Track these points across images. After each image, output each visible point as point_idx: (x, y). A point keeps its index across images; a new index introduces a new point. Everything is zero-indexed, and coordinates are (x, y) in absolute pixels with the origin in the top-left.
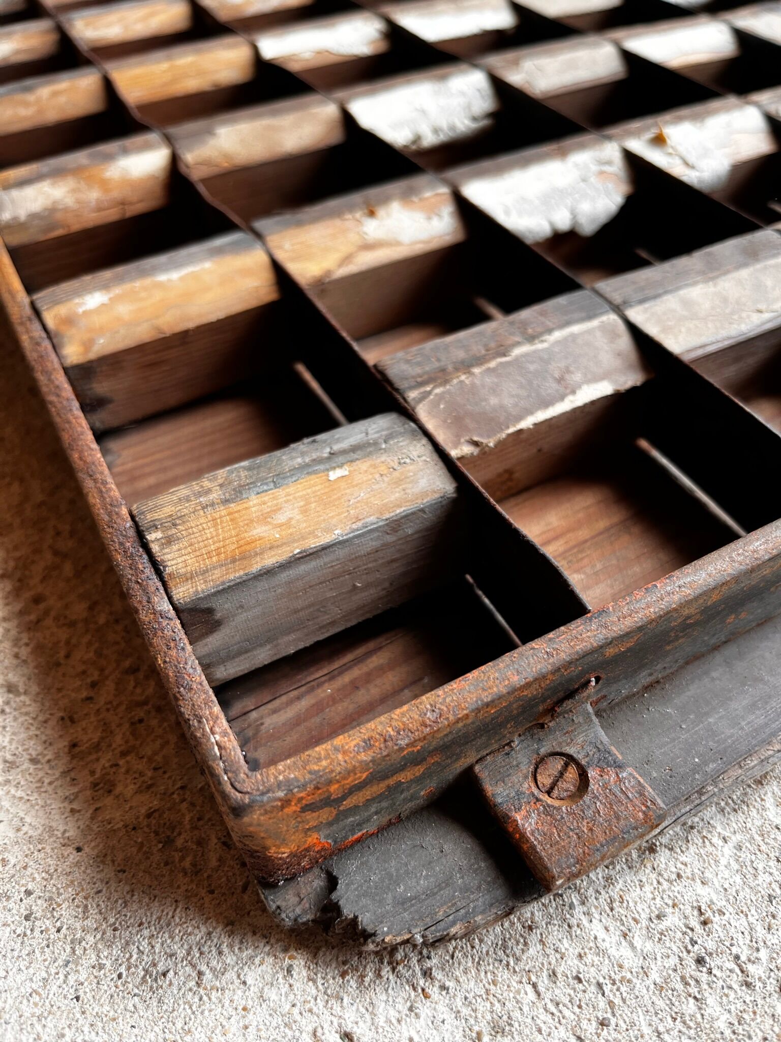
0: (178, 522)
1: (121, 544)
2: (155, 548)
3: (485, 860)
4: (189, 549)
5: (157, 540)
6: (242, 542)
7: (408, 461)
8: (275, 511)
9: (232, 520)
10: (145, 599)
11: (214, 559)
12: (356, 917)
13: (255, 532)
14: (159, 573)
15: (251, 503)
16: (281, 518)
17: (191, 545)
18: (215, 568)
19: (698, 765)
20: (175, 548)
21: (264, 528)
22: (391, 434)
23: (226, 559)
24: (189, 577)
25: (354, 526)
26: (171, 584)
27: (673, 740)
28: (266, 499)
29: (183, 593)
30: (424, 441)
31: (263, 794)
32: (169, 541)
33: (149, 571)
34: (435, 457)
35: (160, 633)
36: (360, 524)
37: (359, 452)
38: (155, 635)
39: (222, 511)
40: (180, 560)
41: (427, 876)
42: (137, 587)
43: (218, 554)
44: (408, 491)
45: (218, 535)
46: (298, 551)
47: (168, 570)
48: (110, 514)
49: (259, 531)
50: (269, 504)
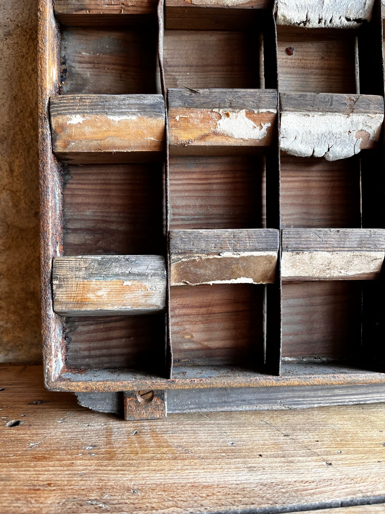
0: (65, 280)
1: (45, 278)
2: (54, 287)
3: (117, 399)
4: (65, 293)
5: (56, 284)
6: (83, 297)
7: (154, 289)
8: (98, 289)
9: (83, 287)
10: (45, 306)
11: (72, 300)
12: (77, 396)
13: (89, 295)
14: (53, 298)
15: (92, 283)
16: (99, 293)
17: (66, 291)
18: (71, 304)
19: (189, 404)
20: (61, 290)
21: (92, 295)
22: (155, 273)
23: (75, 302)
24: (61, 303)
25: (122, 308)
26: (55, 303)
27: (187, 394)
28: (98, 283)
29: (58, 308)
30: (165, 283)
31: (54, 389)
32: (60, 286)
33: (49, 296)
34: (165, 291)
35: (45, 322)
36: (124, 307)
37: (139, 277)
38: (44, 322)
39: (81, 281)
40: (61, 295)
41: (100, 396)
42: (44, 300)
43: (74, 299)
44: (147, 301)
45: (76, 291)
46: (99, 309)
47: (56, 298)
48: (45, 262)
49: (90, 296)
50: (98, 286)
